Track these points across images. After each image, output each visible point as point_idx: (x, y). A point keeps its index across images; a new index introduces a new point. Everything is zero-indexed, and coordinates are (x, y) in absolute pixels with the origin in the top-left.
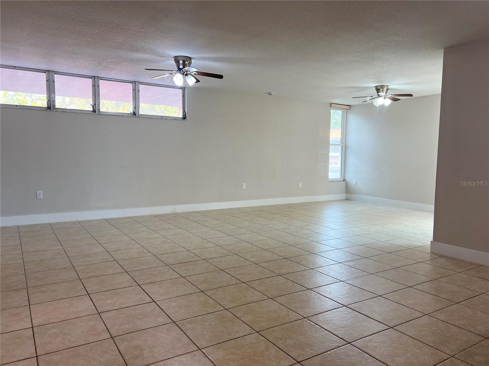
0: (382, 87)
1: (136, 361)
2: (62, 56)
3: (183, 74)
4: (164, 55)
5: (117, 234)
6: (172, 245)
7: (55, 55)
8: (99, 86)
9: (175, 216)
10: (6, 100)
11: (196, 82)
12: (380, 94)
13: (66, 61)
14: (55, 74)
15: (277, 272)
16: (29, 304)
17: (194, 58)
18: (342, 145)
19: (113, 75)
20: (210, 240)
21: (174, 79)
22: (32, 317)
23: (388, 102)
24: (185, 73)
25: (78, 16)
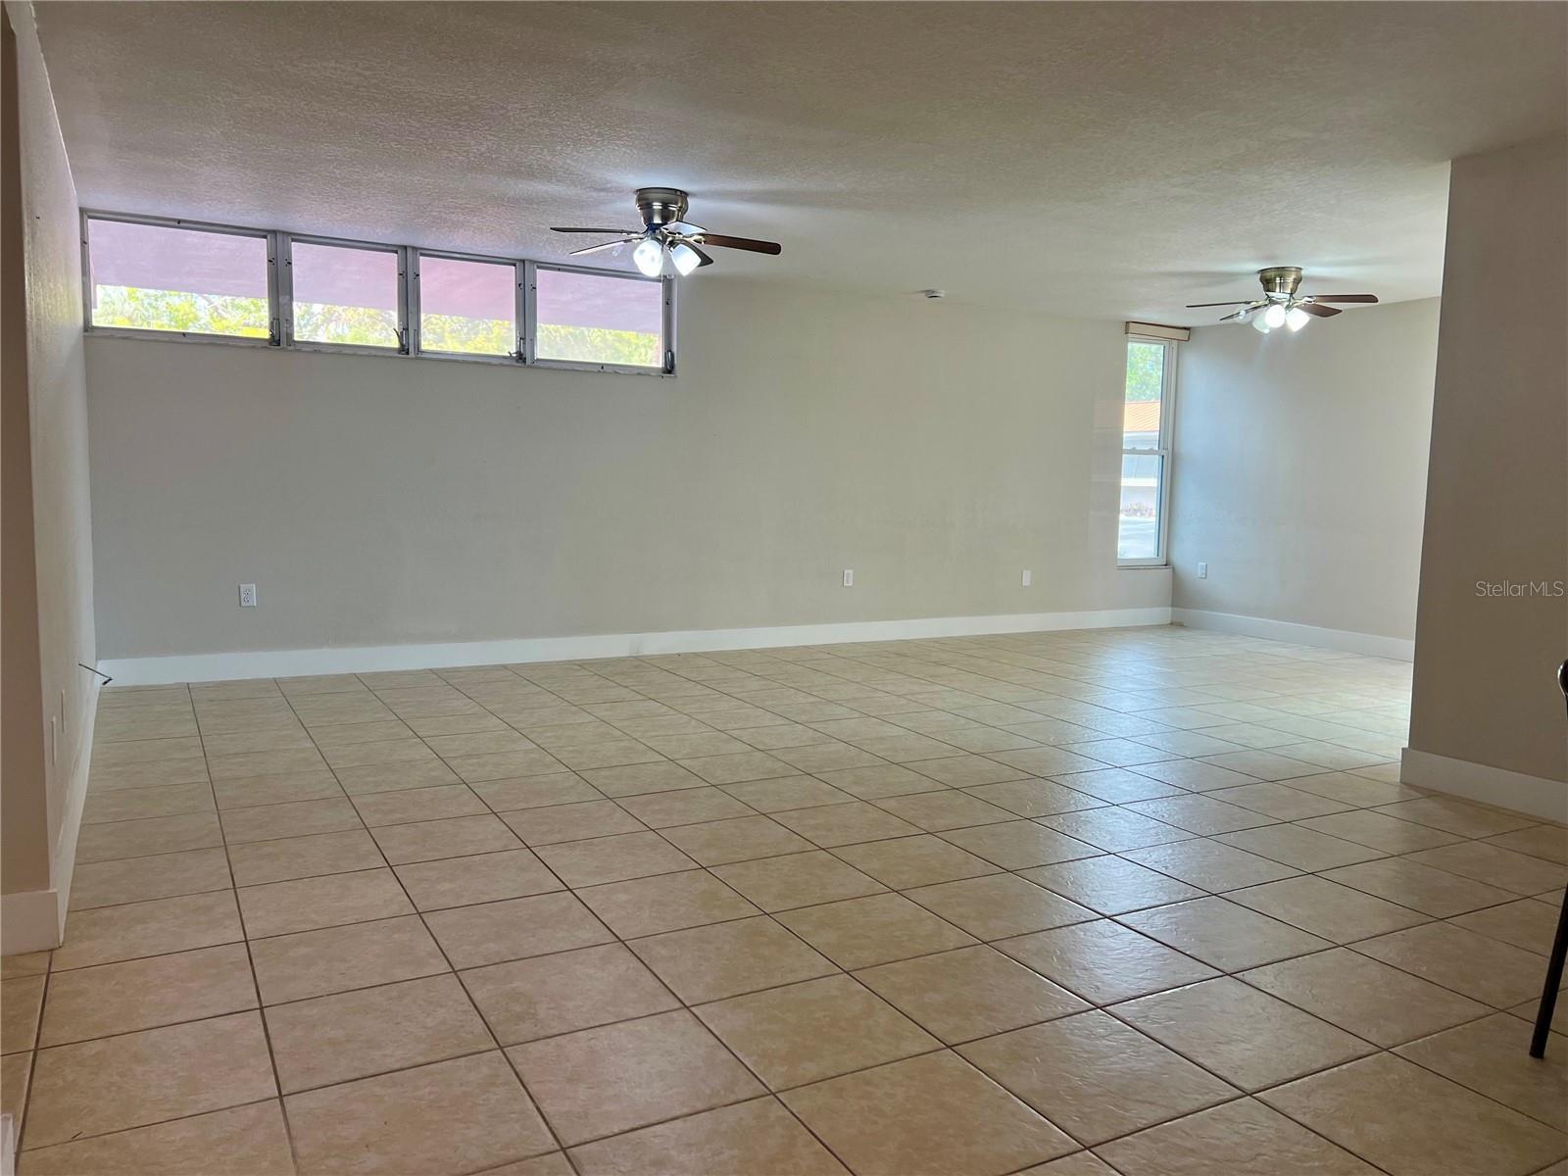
0: (1282, 272)
1: (517, 1027)
2: (315, 192)
3: (663, 242)
4: (609, 186)
5: (469, 712)
6: (623, 744)
7: (297, 188)
8: (418, 275)
9: (638, 664)
10: (136, 309)
11: (701, 265)
12: (1276, 295)
13: (327, 205)
14: (293, 240)
15: (924, 824)
16: (234, 885)
17: (694, 195)
18: (1164, 453)
19: (459, 241)
20: (735, 733)
21: (637, 256)
22: (244, 917)
23: (1298, 320)
24: (670, 239)
25: (365, 84)
